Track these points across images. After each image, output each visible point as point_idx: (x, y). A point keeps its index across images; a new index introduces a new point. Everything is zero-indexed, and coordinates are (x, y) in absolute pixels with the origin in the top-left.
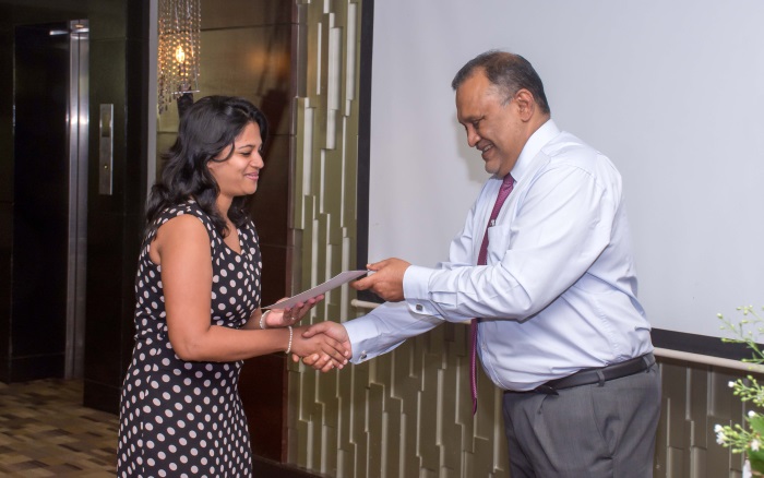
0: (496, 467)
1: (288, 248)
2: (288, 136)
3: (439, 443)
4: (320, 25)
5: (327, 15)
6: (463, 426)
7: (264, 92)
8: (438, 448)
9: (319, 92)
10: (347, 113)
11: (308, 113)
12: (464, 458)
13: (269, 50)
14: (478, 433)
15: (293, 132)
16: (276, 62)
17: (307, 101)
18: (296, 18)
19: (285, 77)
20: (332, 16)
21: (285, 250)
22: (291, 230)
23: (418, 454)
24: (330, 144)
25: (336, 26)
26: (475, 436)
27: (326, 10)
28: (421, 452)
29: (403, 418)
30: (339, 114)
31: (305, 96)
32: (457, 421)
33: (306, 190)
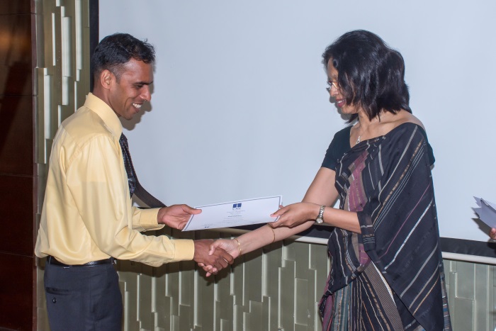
0: (195, 324)
1: (34, 178)
2: (31, 96)
3: (153, 310)
4: (53, 15)
5: (59, 8)
6: (171, 298)
7: (11, 64)
8: (153, 314)
9: (54, 64)
10: (78, 79)
11: (47, 79)
12: (172, 319)
13: (13, 32)
14: (182, 302)
15: (35, 93)
16: (19, 42)
17: (45, 70)
18: (34, 10)
19: (27, 52)
20: (63, 9)
21: (32, 179)
22: (36, 164)
23: (138, 320)
24: (65, 101)
25: (66, 16)
26: (180, 303)
27: (58, 4)
28: (140, 318)
29: (126, 295)
30: (71, 79)
31: (44, 66)
32: (166, 295)
33: (47, 135)
